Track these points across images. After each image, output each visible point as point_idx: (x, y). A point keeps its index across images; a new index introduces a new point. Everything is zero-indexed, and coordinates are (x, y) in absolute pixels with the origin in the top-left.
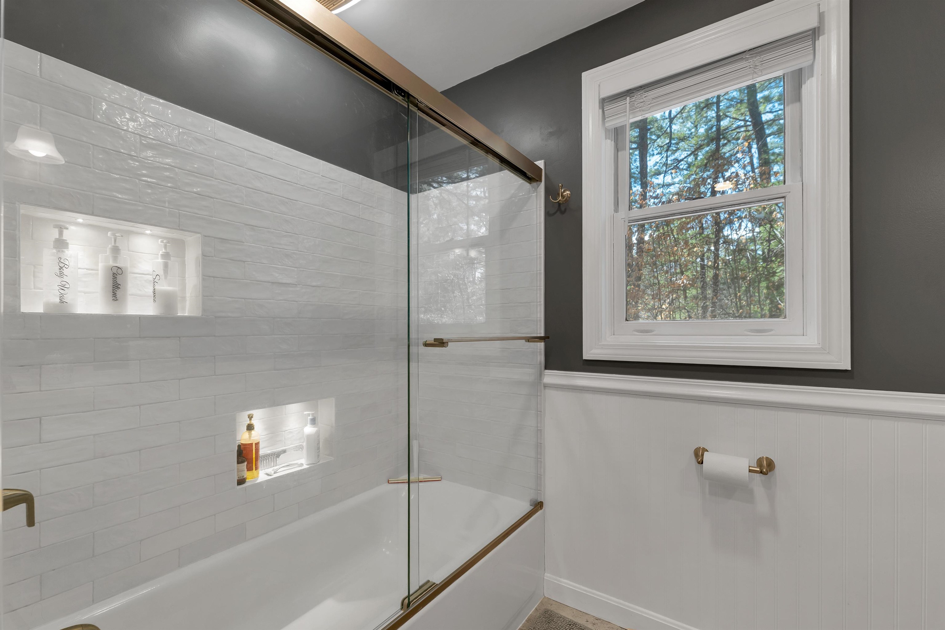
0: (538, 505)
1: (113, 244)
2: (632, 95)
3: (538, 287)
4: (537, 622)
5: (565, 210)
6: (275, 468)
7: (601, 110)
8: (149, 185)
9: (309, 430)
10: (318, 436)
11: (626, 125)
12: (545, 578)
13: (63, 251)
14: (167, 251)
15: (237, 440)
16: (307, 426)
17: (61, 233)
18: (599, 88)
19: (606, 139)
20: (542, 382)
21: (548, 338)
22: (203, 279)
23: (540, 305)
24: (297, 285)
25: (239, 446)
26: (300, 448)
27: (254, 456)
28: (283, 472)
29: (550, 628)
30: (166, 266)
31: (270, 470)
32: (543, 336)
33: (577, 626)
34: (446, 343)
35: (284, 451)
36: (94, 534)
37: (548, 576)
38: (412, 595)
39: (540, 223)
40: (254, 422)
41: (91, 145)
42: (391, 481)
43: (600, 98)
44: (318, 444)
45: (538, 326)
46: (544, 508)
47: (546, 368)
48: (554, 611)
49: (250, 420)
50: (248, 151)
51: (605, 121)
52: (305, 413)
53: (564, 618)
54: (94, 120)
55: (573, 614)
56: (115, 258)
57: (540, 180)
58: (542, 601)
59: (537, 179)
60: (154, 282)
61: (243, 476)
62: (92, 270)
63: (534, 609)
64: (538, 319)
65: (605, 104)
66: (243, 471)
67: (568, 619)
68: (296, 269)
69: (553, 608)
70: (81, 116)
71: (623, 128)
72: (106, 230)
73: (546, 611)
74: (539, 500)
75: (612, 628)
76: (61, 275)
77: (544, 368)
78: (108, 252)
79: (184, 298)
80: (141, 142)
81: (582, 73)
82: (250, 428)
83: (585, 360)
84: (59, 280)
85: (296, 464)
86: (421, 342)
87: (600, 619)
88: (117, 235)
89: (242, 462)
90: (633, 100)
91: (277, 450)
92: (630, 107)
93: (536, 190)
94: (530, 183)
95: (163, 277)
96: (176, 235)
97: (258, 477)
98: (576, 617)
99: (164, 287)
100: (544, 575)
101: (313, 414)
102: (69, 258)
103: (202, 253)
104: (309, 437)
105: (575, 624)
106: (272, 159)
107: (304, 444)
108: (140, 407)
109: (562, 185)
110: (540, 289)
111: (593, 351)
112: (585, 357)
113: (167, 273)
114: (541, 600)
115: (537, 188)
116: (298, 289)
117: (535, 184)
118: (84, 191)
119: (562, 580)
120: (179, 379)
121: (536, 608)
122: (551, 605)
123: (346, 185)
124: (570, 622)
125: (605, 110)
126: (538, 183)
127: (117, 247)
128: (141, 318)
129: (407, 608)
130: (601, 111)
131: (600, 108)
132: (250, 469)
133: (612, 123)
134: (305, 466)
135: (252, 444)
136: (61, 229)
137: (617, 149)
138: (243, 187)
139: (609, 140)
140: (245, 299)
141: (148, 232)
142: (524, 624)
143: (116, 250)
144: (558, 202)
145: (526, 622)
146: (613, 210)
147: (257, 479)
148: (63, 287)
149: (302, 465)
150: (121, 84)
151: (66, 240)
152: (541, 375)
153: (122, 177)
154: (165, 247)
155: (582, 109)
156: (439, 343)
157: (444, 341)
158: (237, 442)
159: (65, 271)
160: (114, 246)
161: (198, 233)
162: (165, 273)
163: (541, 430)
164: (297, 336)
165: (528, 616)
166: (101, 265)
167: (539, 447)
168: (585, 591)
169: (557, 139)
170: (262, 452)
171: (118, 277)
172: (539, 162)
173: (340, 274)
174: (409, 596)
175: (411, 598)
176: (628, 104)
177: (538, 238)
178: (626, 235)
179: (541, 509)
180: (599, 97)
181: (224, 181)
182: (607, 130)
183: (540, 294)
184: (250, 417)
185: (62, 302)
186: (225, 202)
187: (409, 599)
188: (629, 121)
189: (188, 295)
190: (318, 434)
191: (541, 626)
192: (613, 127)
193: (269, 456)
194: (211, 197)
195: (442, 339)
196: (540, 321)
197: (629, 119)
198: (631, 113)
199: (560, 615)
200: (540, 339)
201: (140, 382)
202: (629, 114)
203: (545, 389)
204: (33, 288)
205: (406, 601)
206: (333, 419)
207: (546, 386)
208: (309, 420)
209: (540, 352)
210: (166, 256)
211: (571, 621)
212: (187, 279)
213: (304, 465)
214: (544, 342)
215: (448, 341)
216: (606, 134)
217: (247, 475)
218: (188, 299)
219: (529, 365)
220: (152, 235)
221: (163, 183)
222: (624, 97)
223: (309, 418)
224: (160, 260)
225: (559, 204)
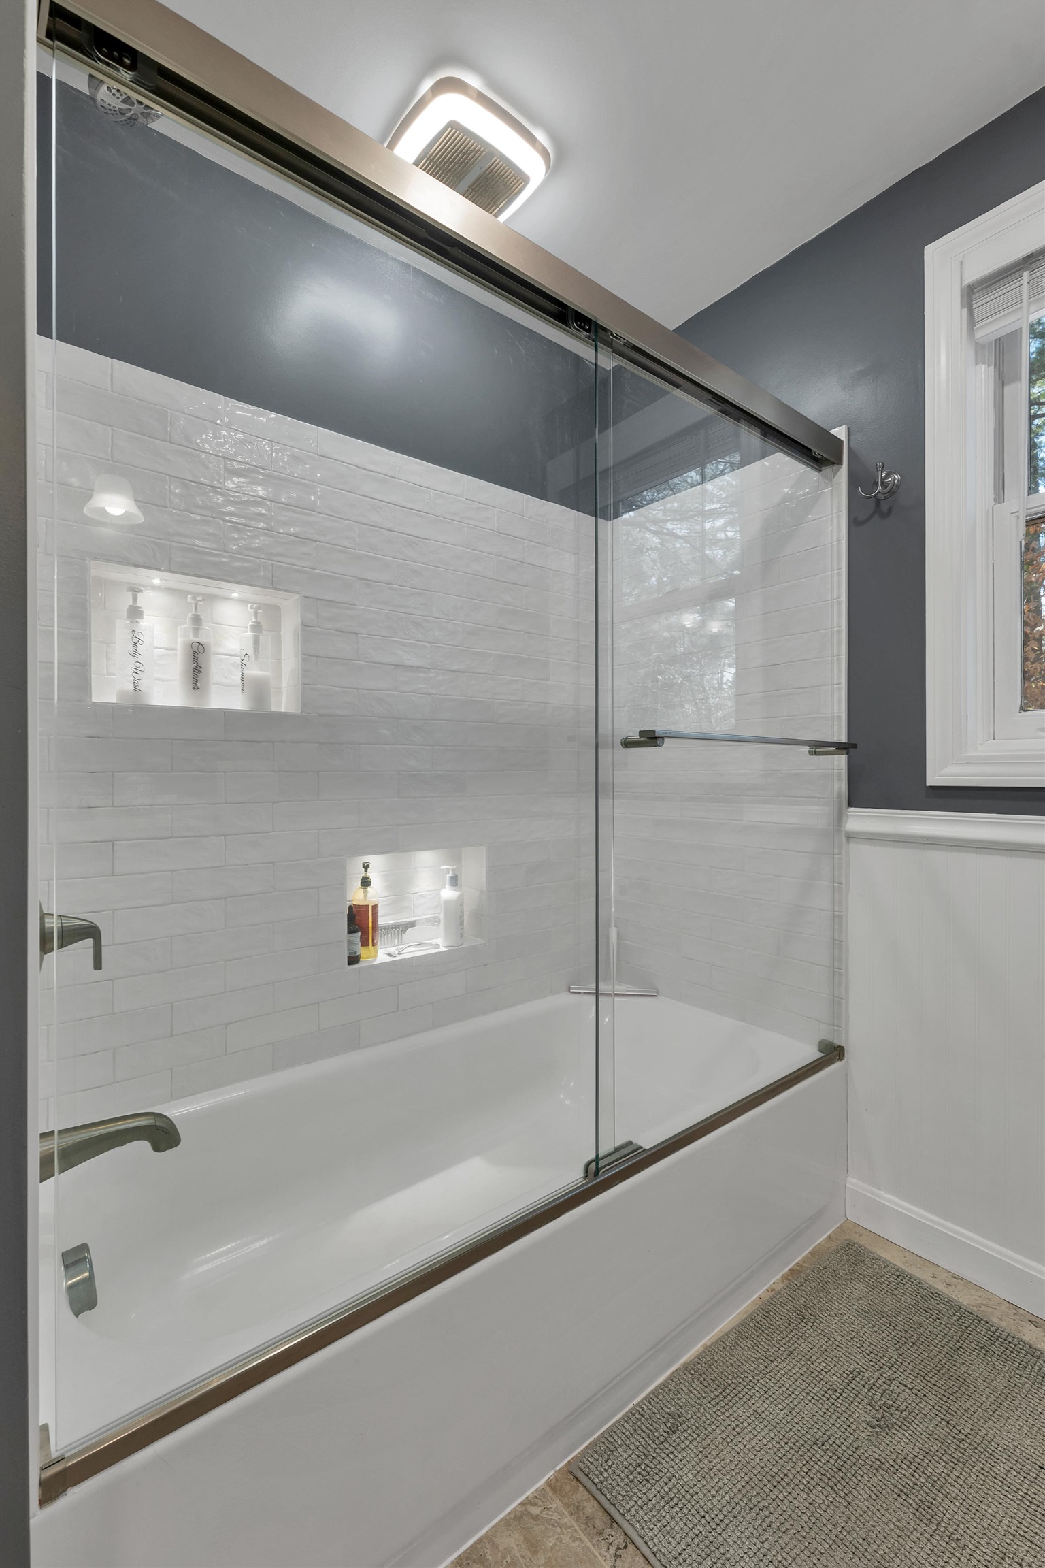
0: (834, 1052)
1: (193, 613)
2: (1033, 266)
3: (835, 658)
4: (830, 1260)
5: (890, 510)
6: (401, 947)
7: (966, 309)
8: (236, 527)
9: (449, 893)
10: (462, 904)
11: (1021, 328)
12: (847, 1185)
13: (137, 622)
14: (259, 621)
15: (348, 899)
16: (445, 888)
17: (135, 599)
18: (961, 268)
19: (976, 364)
20: (843, 829)
21: (855, 746)
22: (304, 660)
23: (840, 689)
24: (429, 669)
25: (351, 908)
26: (434, 921)
27: (371, 925)
28: (410, 953)
29: (856, 1274)
30: (256, 641)
31: (393, 950)
32: (844, 742)
33: (912, 1280)
34: (661, 739)
35: (412, 924)
36: (172, 1005)
37: (853, 1182)
38: (603, 1158)
39: (839, 540)
40: (371, 874)
41: (167, 477)
42: (573, 989)
43: (963, 285)
44: (462, 917)
45: (836, 728)
46: (846, 1059)
47: (850, 805)
48: (865, 1245)
49: (366, 871)
50: (362, 468)
51: (975, 328)
52: (442, 868)
53: (886, 1264)
54: (171, 442)
55: (905, 1259)
56: (196, 631)
57: (840, 462)
58: (841, 1225)
59: (833, 460)
60: (243, 664)
61: (356, 953)
62: (171, 650)
63: (826, 1235)
64: (835, 715)
65: (974, 296)
66: (356, 944)
67: (895, 1265)
68: (428, 645)
69: (864, 1241)
70: (155, 438)
71: (1015, 336)
72: (186, 593)
73: (850, 1244)
74: (837, 1042)
75: (989, 1298)
76: (135, 654)
77: (847, 805)
78: (188, 621)
79: (279, 690)
80: (226, 469)
81: (926, 247)
82: (366, 882)
83: (930, 786)
84: (133, 660)
85: (430, 944)
86: (618, 740)
87: (962, 1279)
88: (198, 598)
89: (355, 931)
90: (1038, 274)
91: (403, 921)
92: (1030, 290)
93: (830, 480)
94: (820, 471)
95: (252, 659)
96: (270, 597)
97: (376, 956)
98: (911, 1265)
99: (254, 671)
100: (846, 1179)
101: (453, 870)
102: (143, 630)
103: (302, 622)
104: (447, 902)
105: (909, 1277)
106: (395, 478)
107: (442, 916)
108: (225, 838)
109: (883, 464)
110: (839, 661)
111: (946, 771)
112: (930, 781)
113: (258, 652)
114: (839, 1224)
115: (834, 477)
116: (431, 675)
117: (827, 470)
118: (160, 539)
119: (883, 1193)
120: (274, 803)
121: (829, 1235)
122: (861, 1235)
123: (503, 512)
124: (898, 1271)
125: (974, 306)
126: (835, 467)
127: (198, 615)
128: (226, 714)
129: (595, 1176)
130: (965, 311)
131: (962, 307)
132: (365, 943)
133: (989, 330)
134: (442, 949)
135: (368, 906)
136: (135, 590)
137: (1002, 380)
138: (355, 523)
139: (983, 366)
140: (357, 689)
141: (235, 595)
142: (806, 1257)
143: (197, 620)
144: (874, 497)
145: (809, 1255)
146: (993, 499)
147: (375, 960)
148: (137, 671)
149: (438, 946)
150: (201, 390)
151: (140, 608)
152: (840, 818)
153: (204, 517)
154: (256, 614)
155: (924, 315)
156: (648, 740)
157: (656, 735)
158: (348, 903)
159: (140, 649)
160: (194, 615)
161: (297, 593)
162: (255, 652)
163: (840, 917)
164: (430, 747)
165: (814, 1246)
166: (179, 640)
167: (838, 946)
168: (931, 1220)
169: (873, 381)
170: (381, 921)
171: (200, 656)
172: (836, 430)
173: (493, 652)
174: (597, 1159)
175: (601, 1164)
176: (1025, 286)
177: (835, 568)
178: (1021, 542)
179: (841, 1059)
180: (961, 284)
181: (329, 515)
182: (978, 347)
183: (840, 670)
184: (366, 867)
185: (136, 690)
186: (331, 546)
187: (597, 1164)
188: (1028, 318)
189: (284, 685)
190: (460, 902)
191: (838, 1267)
192: (992, 338)
193: (391, 928)
194: (313, 540)
195: (653, 731)
196: (839, 718)
197: (1029, 314)
198: (1033, 301)
199: (878, 1256)
200: (840, 747)
201: (225, 803)
202: (1029, 304)
203: (848, 843)
204: (105, 673)
205: (593, 1165)
206: (484, 879)
207: (850, 837)
208: (448, 879)
209: (839, 775)
210: (257, 627)
211: (900, 1270)
212: (283, 662)
213: (441, 946)
214: (847, 754)
215: (664, 735)
216: (976, 354)
217: (362, 951)
218: (284, 690)
219: (817, 799)
220: (239, 600)
221: (253, 523)
222: (1019, 273)
223: (448, 875)
224: (249, 634)
225: (878, 501)
